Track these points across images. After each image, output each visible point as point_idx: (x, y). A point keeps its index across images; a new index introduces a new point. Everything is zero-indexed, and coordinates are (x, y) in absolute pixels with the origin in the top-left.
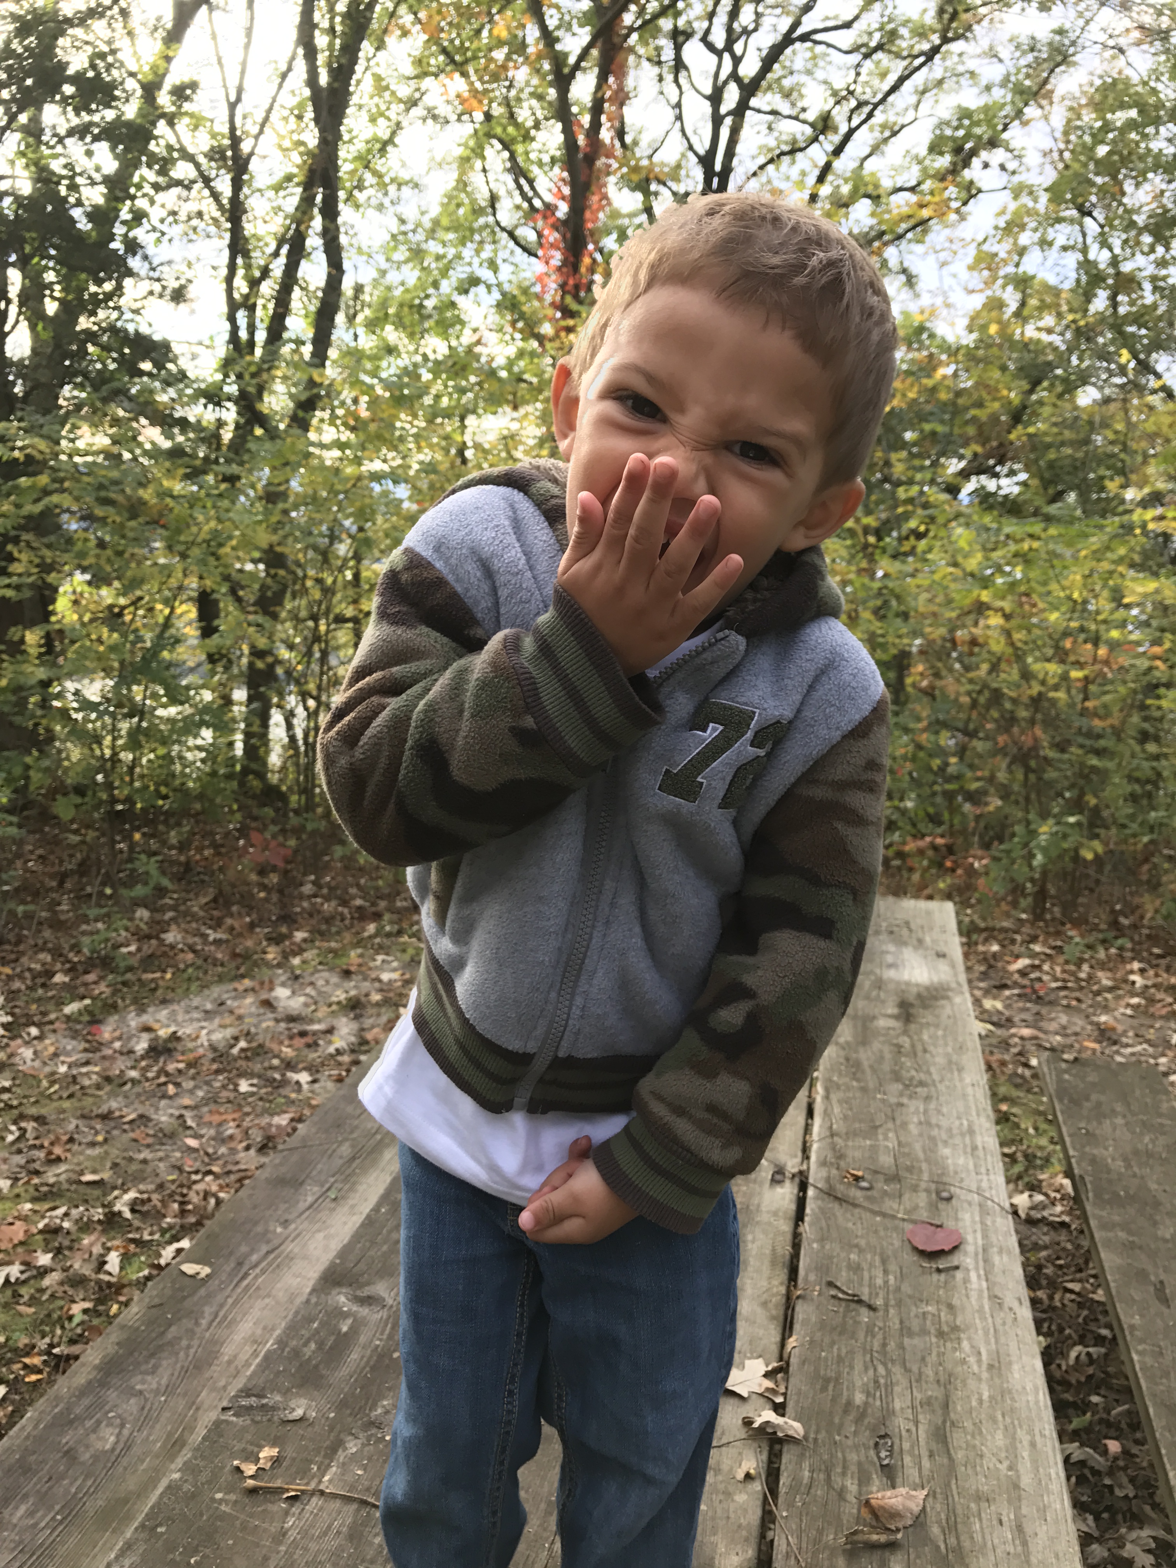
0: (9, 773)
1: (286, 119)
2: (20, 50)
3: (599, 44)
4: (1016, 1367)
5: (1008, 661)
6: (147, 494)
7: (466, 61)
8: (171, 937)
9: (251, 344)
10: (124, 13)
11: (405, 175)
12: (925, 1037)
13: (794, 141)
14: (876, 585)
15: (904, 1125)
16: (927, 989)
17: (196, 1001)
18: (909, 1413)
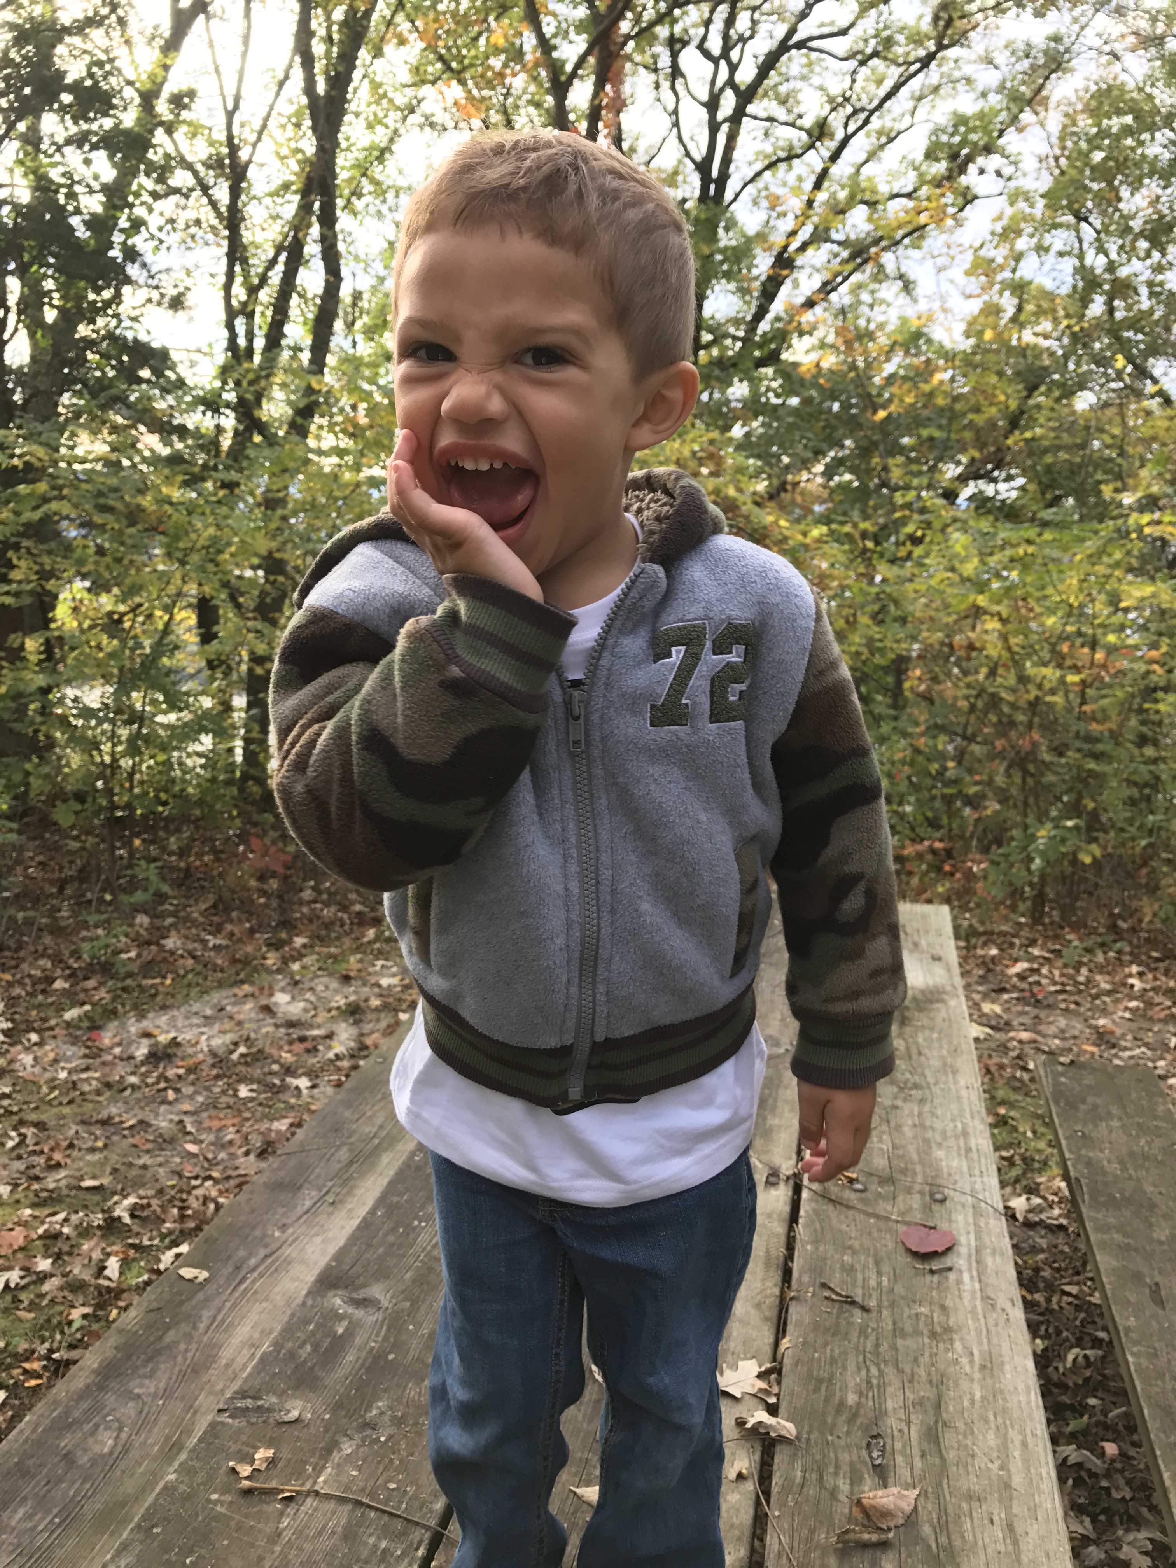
0: (9, 779)
1: (283, 127)
2: (18, 60)
3: (596, 51)
4: (1007, 1367)
5: (1005, 665)
6: (147, 501)
7: (464, 69)
8: (171, 943)
9: (249, 352)
10: (122, 22)
11: (402, 182)
12: (920, 1040)
13: (791, 148)
14: (874, 590)
15: (899, 1127)
16: (923, 992)
17: (196, 1007)
18: (901, 1414)
